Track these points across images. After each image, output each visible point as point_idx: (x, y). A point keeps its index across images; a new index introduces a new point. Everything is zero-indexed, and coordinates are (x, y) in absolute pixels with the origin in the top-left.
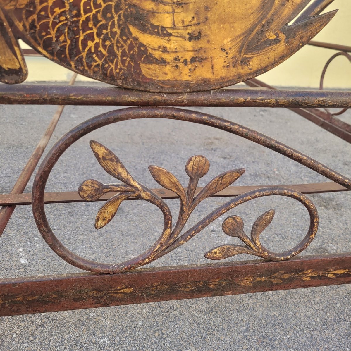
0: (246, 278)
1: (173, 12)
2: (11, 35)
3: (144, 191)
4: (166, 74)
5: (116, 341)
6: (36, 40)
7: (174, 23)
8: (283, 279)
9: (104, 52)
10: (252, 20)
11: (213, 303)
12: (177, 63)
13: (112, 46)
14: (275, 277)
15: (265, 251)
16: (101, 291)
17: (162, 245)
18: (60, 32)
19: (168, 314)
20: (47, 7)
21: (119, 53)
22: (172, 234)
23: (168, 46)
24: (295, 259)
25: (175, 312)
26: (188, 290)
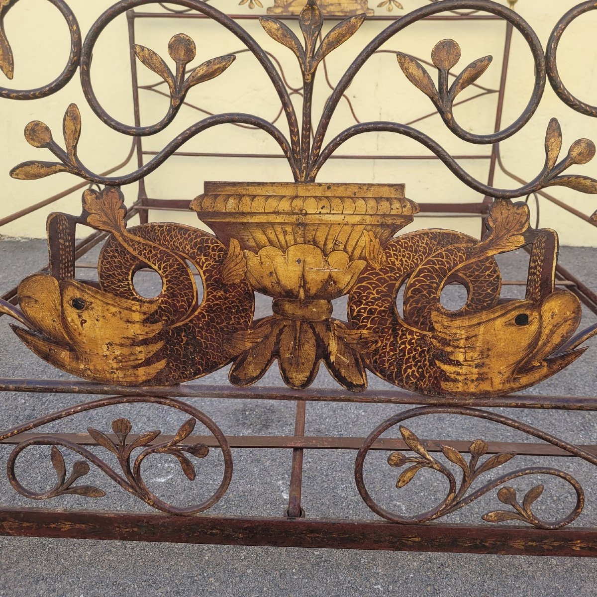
0: (518, 541)
1: (466, 352)
2: (362, 366)
3: (436, 464)
4: (458, 388)
5: (390, 589)
6: (376, 369)
7: (465, 358)
8: (552, 546)
9: (418, 375)
10: (522, 355)
11: (487, 565)
12: (466, 381)
13: (423, 372)
14: (545, 543)
15: (536, 519)
16: (396, 537)
17: (447, 506)
18: (391, 364)
19: (439, 570)
20: (385, 352)
21: (427, 376)
22: (456, 497)
23: (460, 371)
24: (564, 529)
25: (447, 570)
26: (466, 545)
